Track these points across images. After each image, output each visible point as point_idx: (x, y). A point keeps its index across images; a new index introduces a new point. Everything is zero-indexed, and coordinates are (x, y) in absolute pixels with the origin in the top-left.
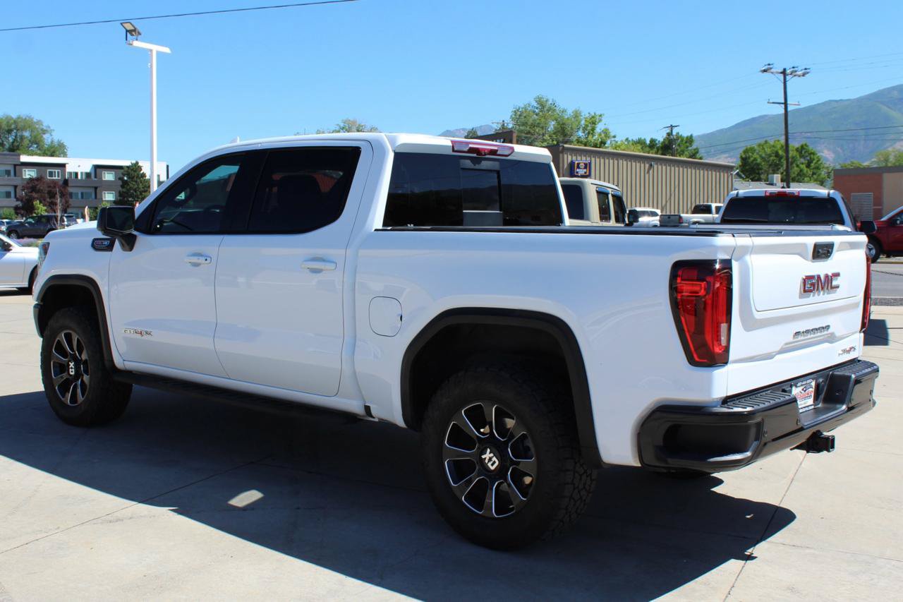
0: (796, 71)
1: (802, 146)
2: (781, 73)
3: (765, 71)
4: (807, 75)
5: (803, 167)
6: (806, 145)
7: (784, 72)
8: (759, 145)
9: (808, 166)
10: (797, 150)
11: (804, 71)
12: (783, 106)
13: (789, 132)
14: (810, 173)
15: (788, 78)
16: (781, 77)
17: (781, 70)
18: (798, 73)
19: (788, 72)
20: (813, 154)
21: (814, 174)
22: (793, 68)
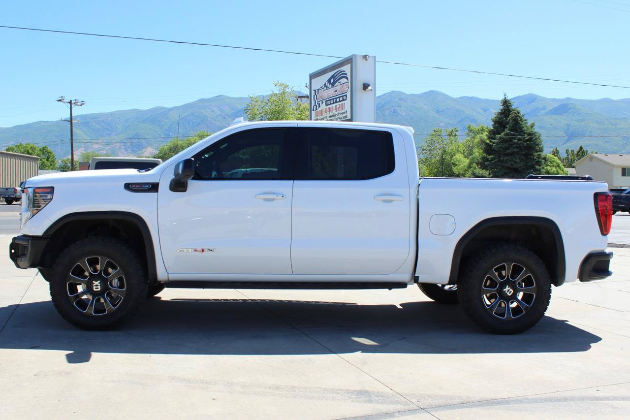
0: (77, 102)
1: (43, 148)
2: (69, 103)
3: (60, 100)
4: (83, 106)
5: (45, 160)
6: (46, 147)
7: (70, 103)
8: (16, 146)
9: (48, 160)
10: (40, 150)
11: (81, 103)
12: (70, 122)
13: (73, 138)
14: (49, 164)
15: (73, 106)
16: (69, 105)
17: (69, 101)
18: (79, 104)
19: (73, 102)
20: (51, 153)
21: (51, 165)
22: (76, 100)
